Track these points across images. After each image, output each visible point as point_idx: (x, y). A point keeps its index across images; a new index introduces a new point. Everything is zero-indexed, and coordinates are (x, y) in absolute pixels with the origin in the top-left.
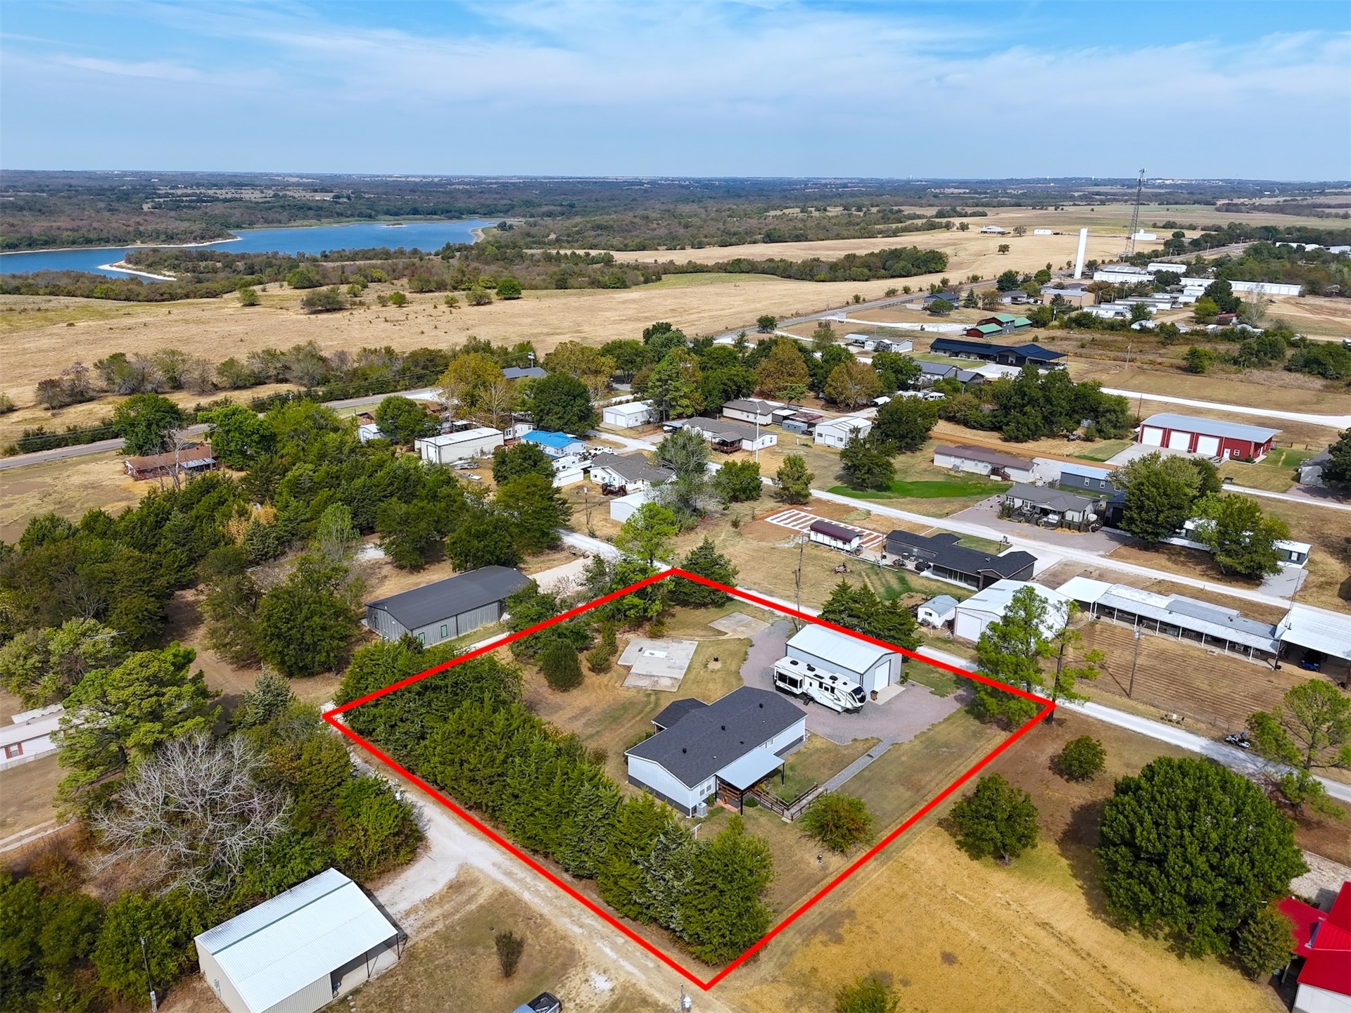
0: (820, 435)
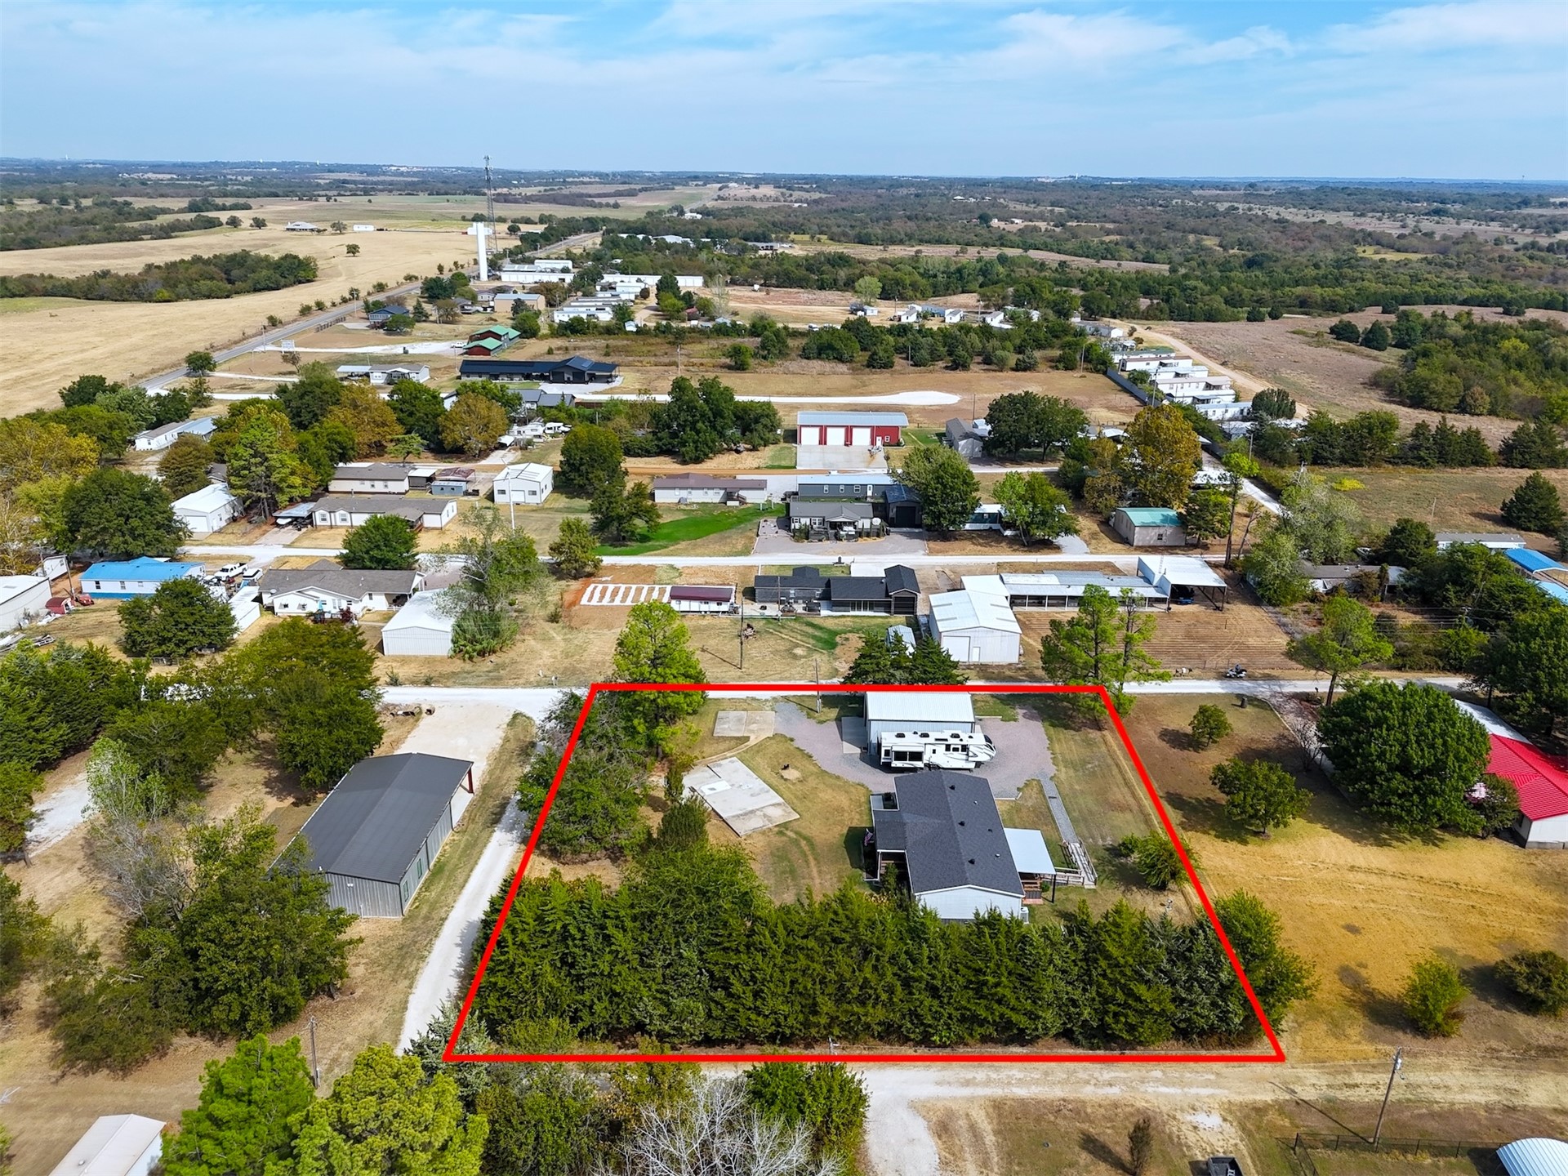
0: (503, 492)
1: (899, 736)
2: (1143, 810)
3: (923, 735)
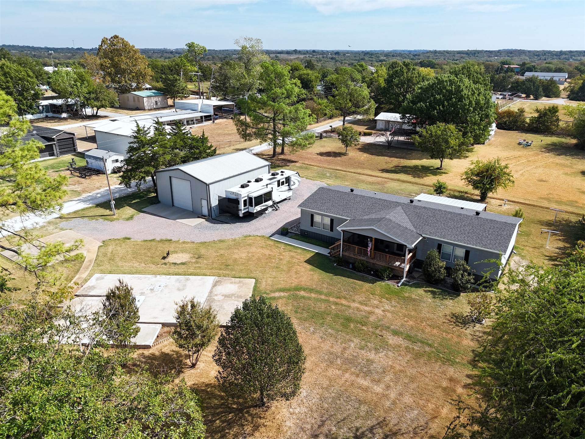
1: (242, 187)
2: (392, 179)
3: (257, 181)
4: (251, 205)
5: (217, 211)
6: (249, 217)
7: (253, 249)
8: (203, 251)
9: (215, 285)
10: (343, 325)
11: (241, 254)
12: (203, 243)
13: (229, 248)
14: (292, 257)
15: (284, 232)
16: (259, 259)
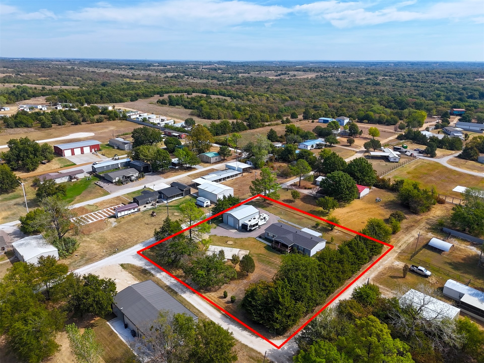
1: (249, 221)
2: (305, 217)
3: (254, 219)
4: (251, 227)
5: (241, 228)
6: (251, 231)
7: (250, 242)
8: (237, 241)
9: (239, 251)
10: (268, 263)
11: (247, 243)
12: (237, 239)
13: (244, 241)
14: (261, 245)
15: (260, 237)
16: (251, 245)
